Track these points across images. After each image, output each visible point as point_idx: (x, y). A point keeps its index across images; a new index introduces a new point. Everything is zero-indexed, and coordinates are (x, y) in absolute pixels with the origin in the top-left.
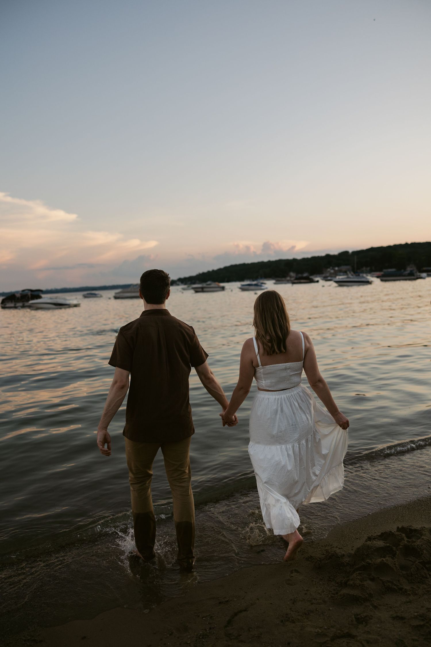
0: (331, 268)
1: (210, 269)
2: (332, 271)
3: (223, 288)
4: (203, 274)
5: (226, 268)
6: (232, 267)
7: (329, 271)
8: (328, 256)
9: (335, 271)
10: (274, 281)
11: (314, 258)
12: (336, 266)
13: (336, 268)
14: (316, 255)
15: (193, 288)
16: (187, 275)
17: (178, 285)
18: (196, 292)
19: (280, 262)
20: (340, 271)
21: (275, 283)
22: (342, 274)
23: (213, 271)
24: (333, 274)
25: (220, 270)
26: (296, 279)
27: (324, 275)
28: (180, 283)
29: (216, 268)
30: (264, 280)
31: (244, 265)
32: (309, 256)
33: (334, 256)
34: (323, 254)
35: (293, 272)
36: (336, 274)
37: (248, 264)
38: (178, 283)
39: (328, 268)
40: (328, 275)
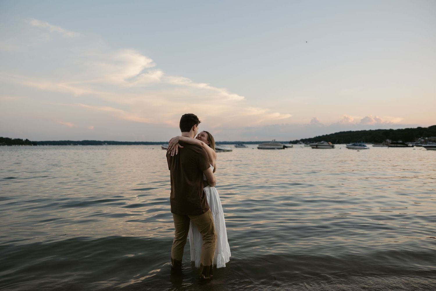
0: (422, 137)
1: (325, 134)
2: (423, 140)
3: (333, 147)
4: (319, 137)
5: (336, 134)
6: (341, 133)
7: (420, 140)
8: (419, 128)
9: (425, 140)
10: (373, 145)
11: (407, 130)
12: (426, 137)
13: (427, 138)
14: (410, 127)
15: (311, 145)
16: (308, 138)
17: (301, 144)
18: (313, 148)
19: (379, 131)
20: (430, 141)
21: (373, 146)
22: (431, 143)
23: (327, 135)
24: (423, 142)
25: (332, 135)
26: (392, 143)
27: (415, 143)
28: (302, 143)
29: (328, 134)
30: (365, 144)
31: (350, 132)
32: (404, 128)
33: (425, 129)
34: (416, 127)
35: (390, 139)
36: (426, 142)
37: (353, 132)
38: (300, 142)
39: (419, 138)
40: (419, 143)
